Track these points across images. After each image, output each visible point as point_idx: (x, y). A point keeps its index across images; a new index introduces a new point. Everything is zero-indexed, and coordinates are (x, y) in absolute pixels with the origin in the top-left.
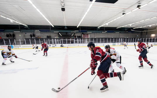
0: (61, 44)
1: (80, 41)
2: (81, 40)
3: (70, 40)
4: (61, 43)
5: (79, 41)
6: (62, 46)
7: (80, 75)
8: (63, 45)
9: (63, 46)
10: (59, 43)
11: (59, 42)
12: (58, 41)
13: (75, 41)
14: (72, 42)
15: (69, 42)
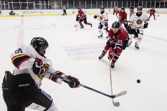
0: (10, 11)
1: (45, 4)
2: (47, 3)
3: (27, 3)
4: (11, 9)
5: (43, 6)
6: (12, 14)
7: (111, 81)
8: (14, 11)
9: (14, 14)
10: (7, 8)
11: (7, 6)
12: (4, 4)
13: (34, 4)
14: (31, 7)
15: (24, 7)
